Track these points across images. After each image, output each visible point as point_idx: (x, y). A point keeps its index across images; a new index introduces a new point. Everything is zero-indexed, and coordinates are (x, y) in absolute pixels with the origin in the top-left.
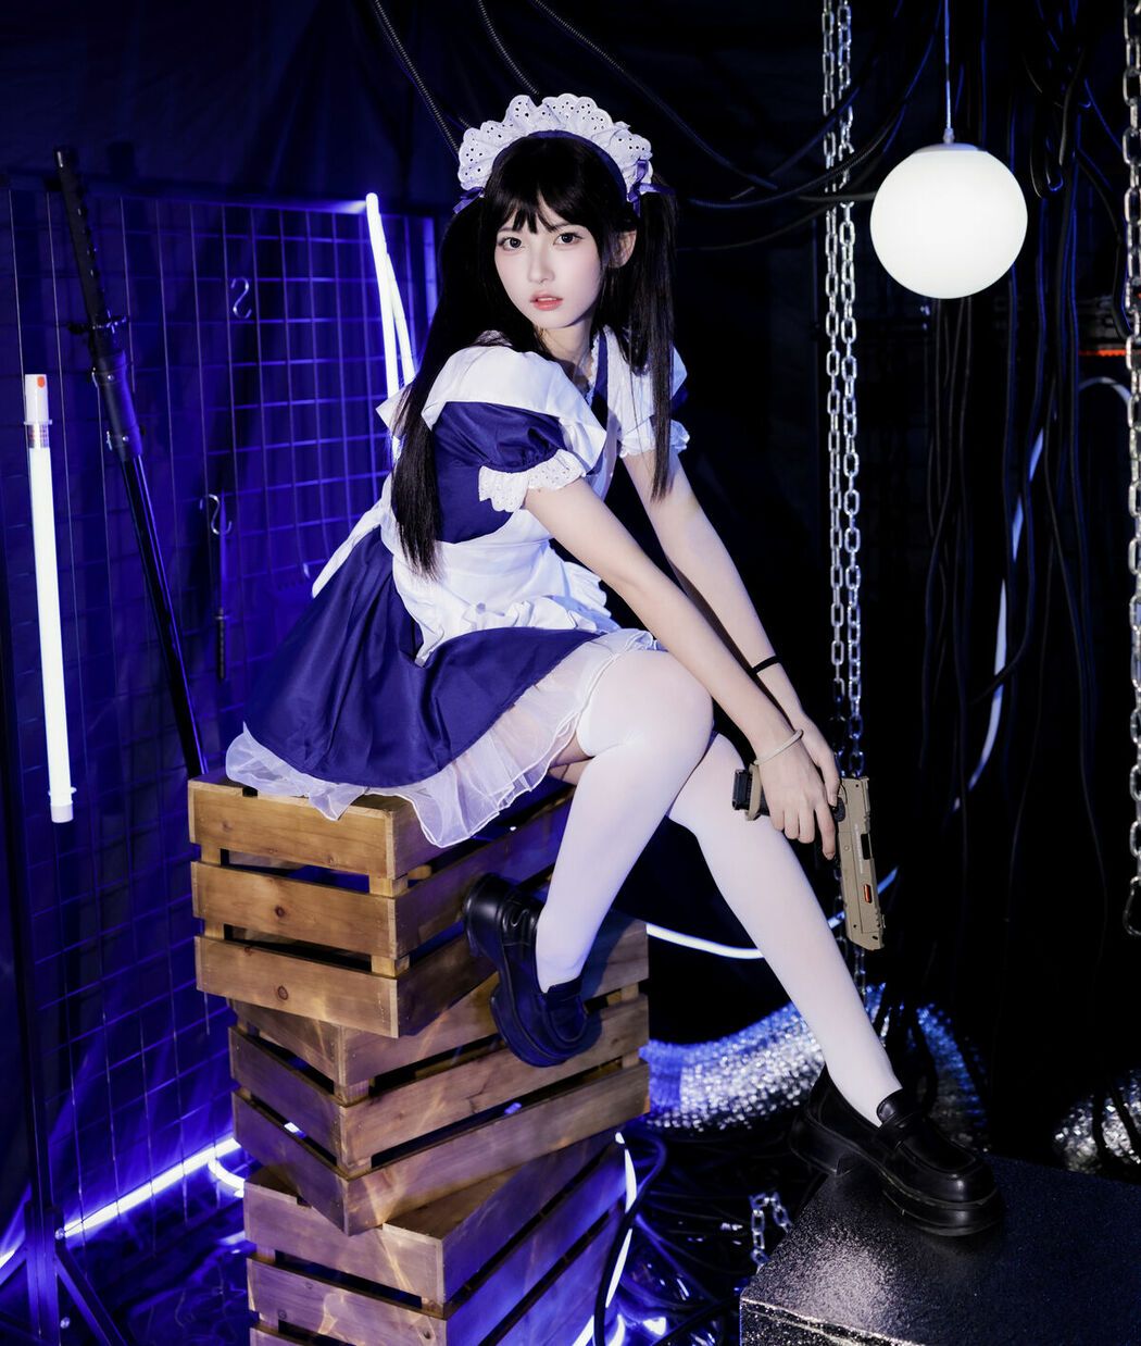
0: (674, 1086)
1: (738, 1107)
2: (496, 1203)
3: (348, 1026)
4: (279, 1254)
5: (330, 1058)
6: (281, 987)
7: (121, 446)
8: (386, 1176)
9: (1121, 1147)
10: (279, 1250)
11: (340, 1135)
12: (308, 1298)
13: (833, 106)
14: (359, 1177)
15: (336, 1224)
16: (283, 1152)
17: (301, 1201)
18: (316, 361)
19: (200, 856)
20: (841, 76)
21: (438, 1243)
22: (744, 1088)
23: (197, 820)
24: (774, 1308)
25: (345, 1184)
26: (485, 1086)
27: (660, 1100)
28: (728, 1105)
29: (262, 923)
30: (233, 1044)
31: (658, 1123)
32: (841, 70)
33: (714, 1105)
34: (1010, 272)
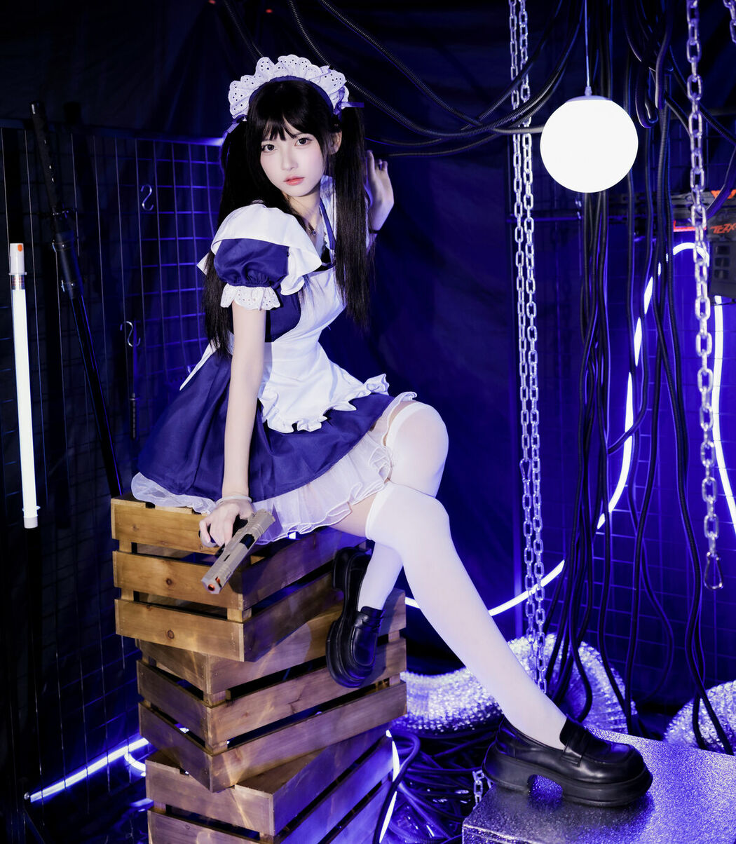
0: (424, 702)
1: (466, 715)
2: (308, 772)
3: (212, 654)
4: (169, 808)
5: (201, 677)
6: (170, 631)
7: (70, 289)
8: (236, 753)
9: (711, 737)
10: (169, 804)
11: (207, 726)
12: (187, 835)
13: (517, 74)
14: (220, 754)
15: (204, 785)
16: (171, 740)
17: (182, 772)
18: (195, 238)
19: (118, 548)
20: (522, 56)
21: (270, 796)
22: (469, 703)
23: (117, 524)
24: (484, 830)
25: (210, 758)
26: (301, 695)
27: (416, 711)
28: (460, 714)
29: (157, 589)
30: (139, 671)
31: (414, 727)
32: (522, 52)
33: (450, 714)
34: (629, 176)
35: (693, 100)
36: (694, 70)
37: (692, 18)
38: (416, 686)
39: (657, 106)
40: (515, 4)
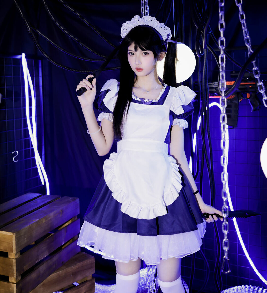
34: (191, 77)
35: (221, 48)
36: (222, 35)
37: (221, 10)
38: (101, 291)
39: (203, 48)
40: (144, 2)
